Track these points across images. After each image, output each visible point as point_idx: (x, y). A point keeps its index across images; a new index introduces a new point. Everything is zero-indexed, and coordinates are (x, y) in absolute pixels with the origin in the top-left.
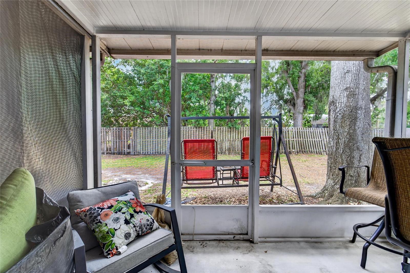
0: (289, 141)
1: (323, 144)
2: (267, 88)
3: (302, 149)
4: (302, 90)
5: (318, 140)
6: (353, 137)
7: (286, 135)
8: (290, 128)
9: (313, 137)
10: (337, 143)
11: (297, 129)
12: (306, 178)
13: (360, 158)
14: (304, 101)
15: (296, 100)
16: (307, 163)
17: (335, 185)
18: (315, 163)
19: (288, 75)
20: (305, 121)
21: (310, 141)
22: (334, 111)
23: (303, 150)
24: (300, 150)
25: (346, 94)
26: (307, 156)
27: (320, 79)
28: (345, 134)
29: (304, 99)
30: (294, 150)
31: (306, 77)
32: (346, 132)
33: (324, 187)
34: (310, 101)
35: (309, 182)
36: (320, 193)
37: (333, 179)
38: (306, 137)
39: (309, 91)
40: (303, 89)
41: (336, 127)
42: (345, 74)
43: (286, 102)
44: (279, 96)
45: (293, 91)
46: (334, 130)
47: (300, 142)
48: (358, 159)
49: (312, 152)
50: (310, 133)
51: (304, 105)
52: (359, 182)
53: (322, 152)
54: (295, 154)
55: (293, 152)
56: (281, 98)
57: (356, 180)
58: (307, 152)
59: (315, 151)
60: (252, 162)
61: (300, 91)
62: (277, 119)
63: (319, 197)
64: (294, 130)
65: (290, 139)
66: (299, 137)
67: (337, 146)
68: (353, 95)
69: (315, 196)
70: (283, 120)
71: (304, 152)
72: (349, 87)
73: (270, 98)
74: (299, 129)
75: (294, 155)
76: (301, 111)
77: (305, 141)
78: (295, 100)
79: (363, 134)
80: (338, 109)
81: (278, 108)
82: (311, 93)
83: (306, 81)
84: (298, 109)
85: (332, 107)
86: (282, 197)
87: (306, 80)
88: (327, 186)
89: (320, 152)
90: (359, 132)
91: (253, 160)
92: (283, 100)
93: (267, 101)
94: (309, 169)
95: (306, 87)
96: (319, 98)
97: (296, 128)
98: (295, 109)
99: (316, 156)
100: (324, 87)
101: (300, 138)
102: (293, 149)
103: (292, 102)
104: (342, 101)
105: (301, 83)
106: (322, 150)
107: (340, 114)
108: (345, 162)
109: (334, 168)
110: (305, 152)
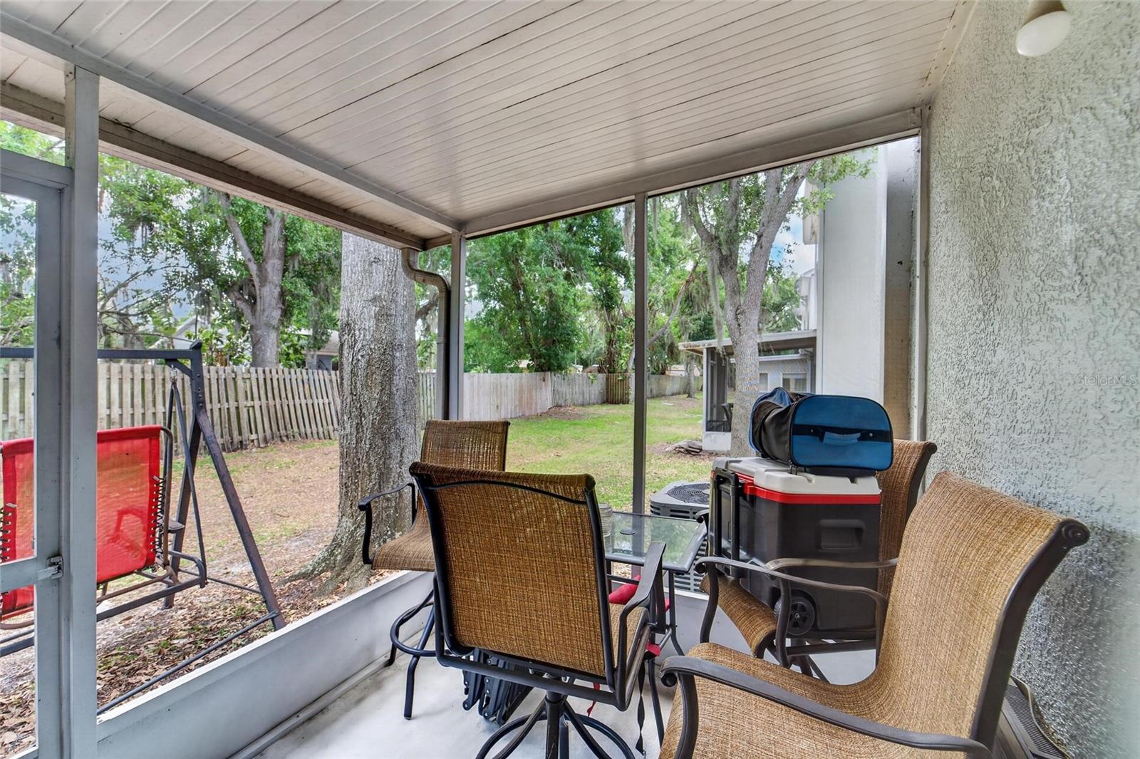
0: (237, 408)
1: (334, 413)
2: (151, 228)
3: (279, 430)
4: (274, 265)
5: (321, 401)
6: (388, 411)
7: (226, 391)
8: (241, 369)
9: (308, 395)
10: (359, 425)
11: (264, 372)
12: (291, 519)
13: (401, 456)
14: (282, 294)
15: (257, 287)
16: (293, 472)
17: (355, 529)
18: (313, 467)
19: (231, 208)
20: (288, 347)
21: (301, 405)
22: (352, 347)
23: (283, 432)
24: (272, 435)
25: (374, 310)
26: (294, 447)
27: (322, 244)
28: (374, 404)
29: (282, 287)
30: (254, 436)
31: (286, 228)
32: (375, 399)
33: (333, 541)
34: (298, 296)
35: (299, 528)
36: (324, 560)
37: (352, 515)
38: (290, 396)
39: (297, 268)
40: (280, 259)
41: (355, 386)
42: (371, 265)
43: (226, 286)
44: (198, 263)
45: (249, 260)
46: (352, 393)
47: (272, 411)
48: (399, 459)
49: (306, 434)
50: (300, 384)
51: (281, 305)
52: (401, 509)
53: (331, 432)
54: (259, 447)
55: (253, 441)
56: (208, 269)
57: (395, 507)
58: (294, 436)
59: (315, 432)
60: (54, 564)
61: (269, 264)
62: (183, 361)
63: (322, 571)
64: (254, 376)
65: (243, 403)
66: (270, 395)
67: (358, 433)
68: (387, 315)
69: (312, 571)
70: (218, 340)
71: (284, 438)
72: (380, 296)
73: (164, 265)
74: (271, 372)
75: (254, 450)
76: (275, 322)
77: (288, 405)
78: (254, 286)
79: (404, 404)
80: (359, 345)
81: (196, 299)
82: (300, 275)
83: (286, 241)
84: (266, 314)
85: (346, 336)
86: (210, 615)
87: (285, 235)
88: (340, 537)
89: (326, 433)
90: (398, 399)
91: (58, 554)
92: (214, 279)
93: (149, 271)
94: (298, 488)
95: (287, 256)
96: (322, 293)
97: (260, 370)
98: (257, 314)
99: (317, 444)
100: (333, 266)
101: (274, 399)
102: (252, 433)
103: (244, 289)
104: (367, 327)
105: (274, 242)
106: (331, 427)
107: (362, 356)
108: (375, 470)
109: (354, 487)
110: (287, 436)
